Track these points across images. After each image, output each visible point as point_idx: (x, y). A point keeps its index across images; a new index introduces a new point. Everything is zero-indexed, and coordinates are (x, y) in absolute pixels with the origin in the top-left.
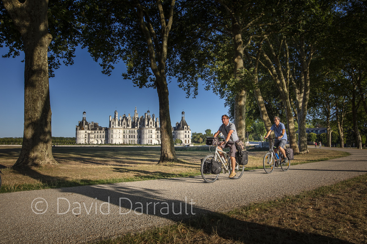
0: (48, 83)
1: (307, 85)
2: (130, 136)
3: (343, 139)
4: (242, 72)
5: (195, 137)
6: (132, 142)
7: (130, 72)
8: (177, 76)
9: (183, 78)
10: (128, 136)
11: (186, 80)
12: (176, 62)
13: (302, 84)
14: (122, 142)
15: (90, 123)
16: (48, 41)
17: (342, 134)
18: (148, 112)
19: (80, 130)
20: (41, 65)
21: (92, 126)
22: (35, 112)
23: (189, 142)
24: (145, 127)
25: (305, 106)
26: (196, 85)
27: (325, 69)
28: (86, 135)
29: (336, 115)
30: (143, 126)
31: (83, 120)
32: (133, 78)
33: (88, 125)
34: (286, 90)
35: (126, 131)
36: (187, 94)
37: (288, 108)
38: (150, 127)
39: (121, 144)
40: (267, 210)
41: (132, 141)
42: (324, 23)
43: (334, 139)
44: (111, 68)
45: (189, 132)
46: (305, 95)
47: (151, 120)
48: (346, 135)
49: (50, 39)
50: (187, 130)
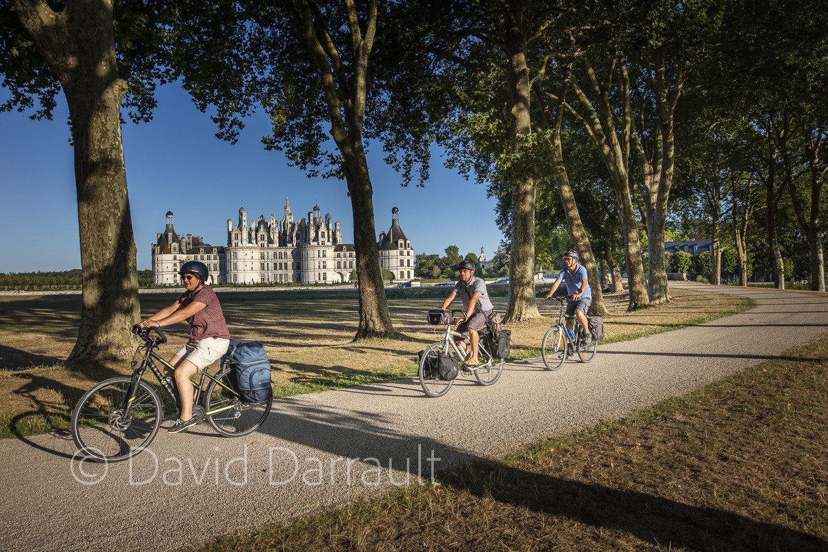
0: (126, 186)
1: (668, 155)
2: (275, 264)
3: (745, 267)
4: (527, 141)
5: (422, 265)
6: (281, 278)
7: (280, 133)
8: (383, 138)
9: (397, 140)
10: (271, 265)
11: (403, 147)
12: (380, 105)
13: (657, 153)
14: (258, 280)
15: (183, 238)
16: (119, 95)
17: (744, 257)
18: (316, 208)
19: (161, 253)
20: (109, 149)
21: (189, 244)
22: (104, 248)
23: (409, 276)
24: (310, 244)
25: (664, 200)
26: (425, 158)
27: (709, 116)
28: (175, 265)
29: (734, 213)
30: (305, 241)
31: (167, 230)
32: (288, 147)
33: (180, 242)
34: (622, 169)
35: (266, 254)
36: (405, 178)
37: (627, 208)
38: (320, 244)
39: (258, 285)
40: (568, 451)
41: (281, 275)
42: (706, 26)
43: (729, 265)
44: (237, 126)
45: (408, 252)
46: (664, 176)
47: (323, 229)
48: (753, 258)
49: (123, 90)
50: (405, 249)
